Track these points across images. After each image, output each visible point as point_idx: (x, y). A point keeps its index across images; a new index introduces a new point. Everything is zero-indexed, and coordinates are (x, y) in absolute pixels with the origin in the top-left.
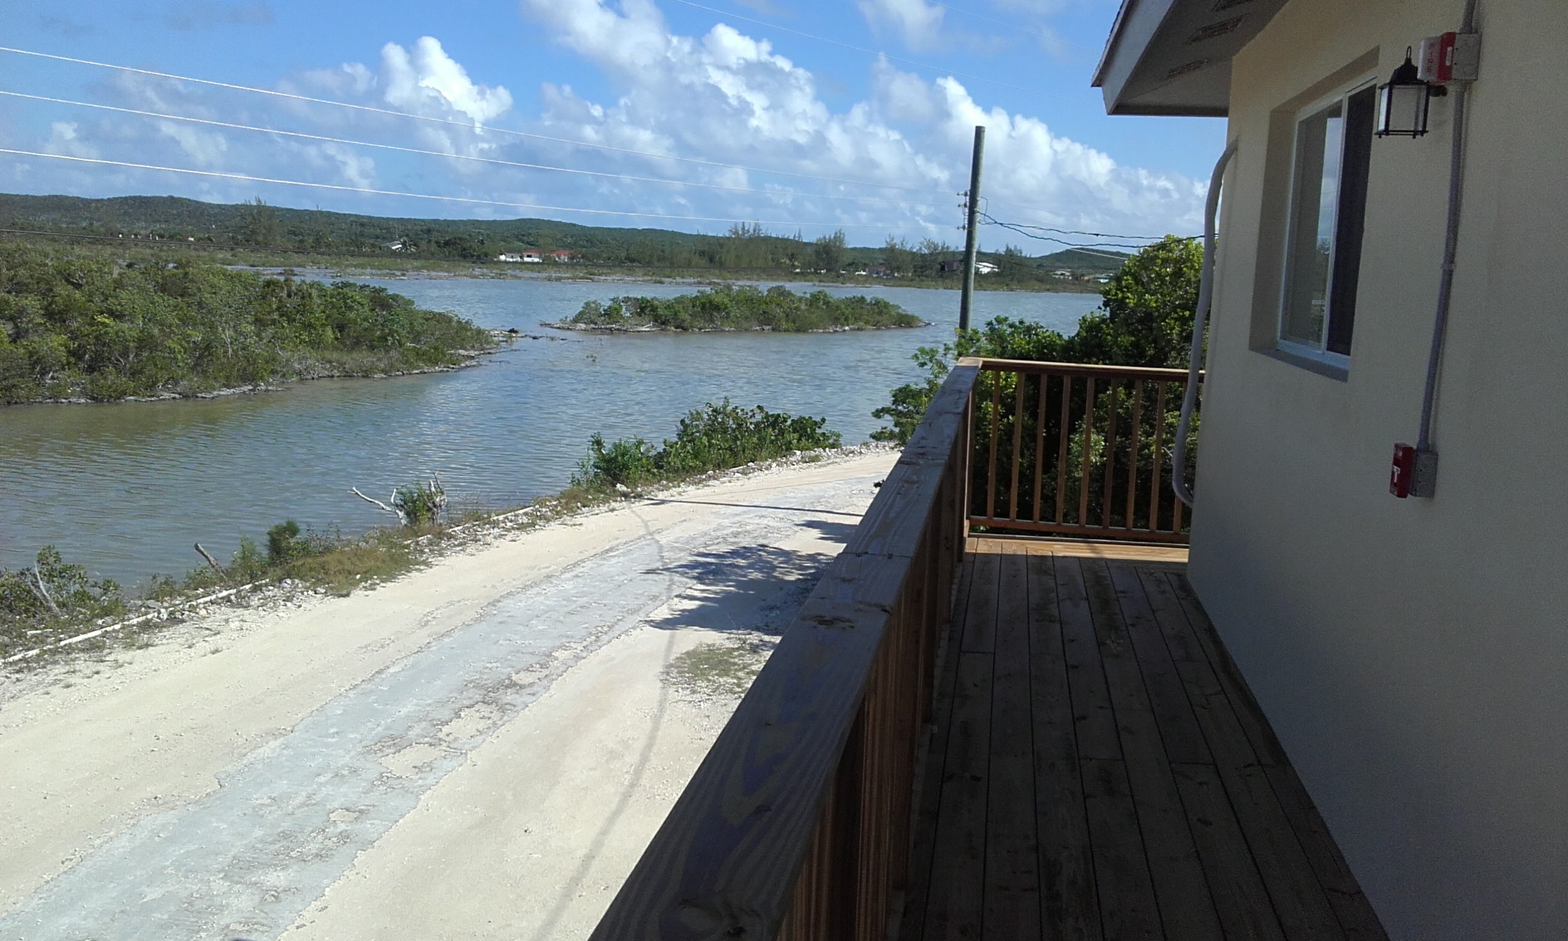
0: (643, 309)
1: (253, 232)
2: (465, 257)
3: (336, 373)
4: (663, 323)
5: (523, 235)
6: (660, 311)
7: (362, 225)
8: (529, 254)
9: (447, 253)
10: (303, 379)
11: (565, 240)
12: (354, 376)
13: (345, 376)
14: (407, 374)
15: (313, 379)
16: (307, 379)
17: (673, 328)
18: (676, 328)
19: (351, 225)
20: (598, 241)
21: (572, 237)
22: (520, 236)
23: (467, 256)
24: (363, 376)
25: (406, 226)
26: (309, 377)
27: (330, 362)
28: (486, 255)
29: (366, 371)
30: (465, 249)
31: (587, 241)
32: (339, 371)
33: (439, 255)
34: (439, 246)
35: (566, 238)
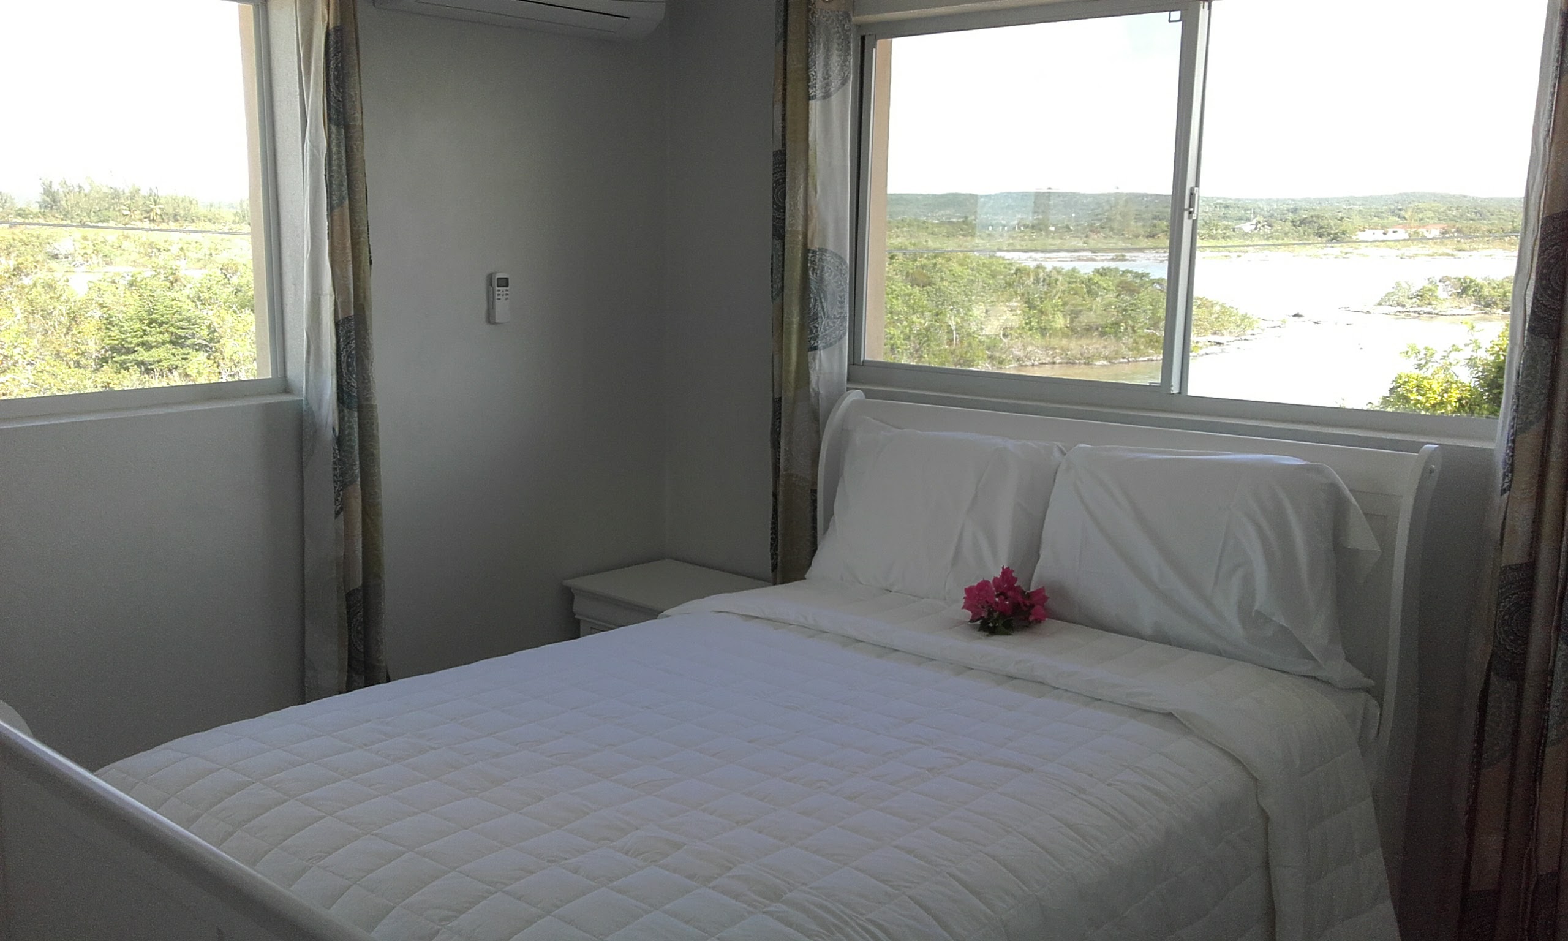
0: (1465, 290)
1: (1109, 219)
2: (1321, 236)
3: (1058, 360)
4: (1488, 305)
5: (1400, 210)
6: (1486, 292)
7: (1227, 207)
8: (1395, 230)
9: (1302, 231)
10: (1022, 366)
11: (1449, 212)
12: (1076, 363)
13: (1067, 363)
14: (1133, 361)
15: (1033, 365)
16: (1026, 366)
17: (1500, 311)
18: (1505, 311)
19: (1216, 207)
20: (1489, 212)
21: (1457, 209)
22: (1397, 212)
23: (1323, 235)
24: (1085, 363)
25: (1271, 206)
26: (1029, 363)
27: (1054, 349)
28: (1344, 233)
29: (1089, 358)
30: (1322, 228)
31: (1476, 213)
32: (1062, 358)
33: (1292, 234)
34: (1295, 226)
35: (1450, 210)
